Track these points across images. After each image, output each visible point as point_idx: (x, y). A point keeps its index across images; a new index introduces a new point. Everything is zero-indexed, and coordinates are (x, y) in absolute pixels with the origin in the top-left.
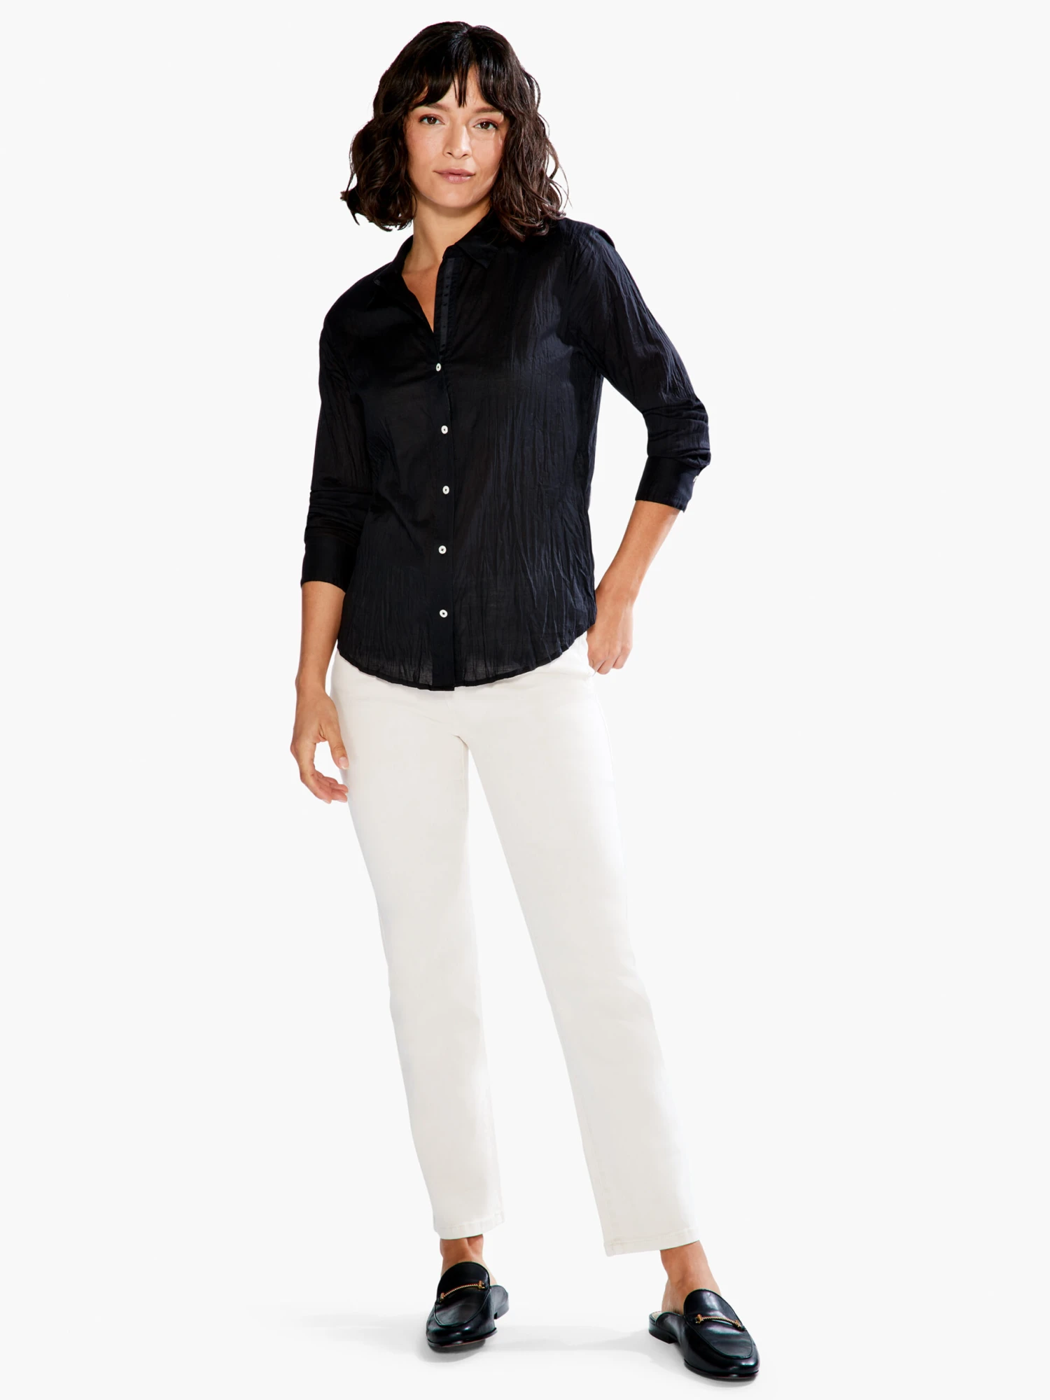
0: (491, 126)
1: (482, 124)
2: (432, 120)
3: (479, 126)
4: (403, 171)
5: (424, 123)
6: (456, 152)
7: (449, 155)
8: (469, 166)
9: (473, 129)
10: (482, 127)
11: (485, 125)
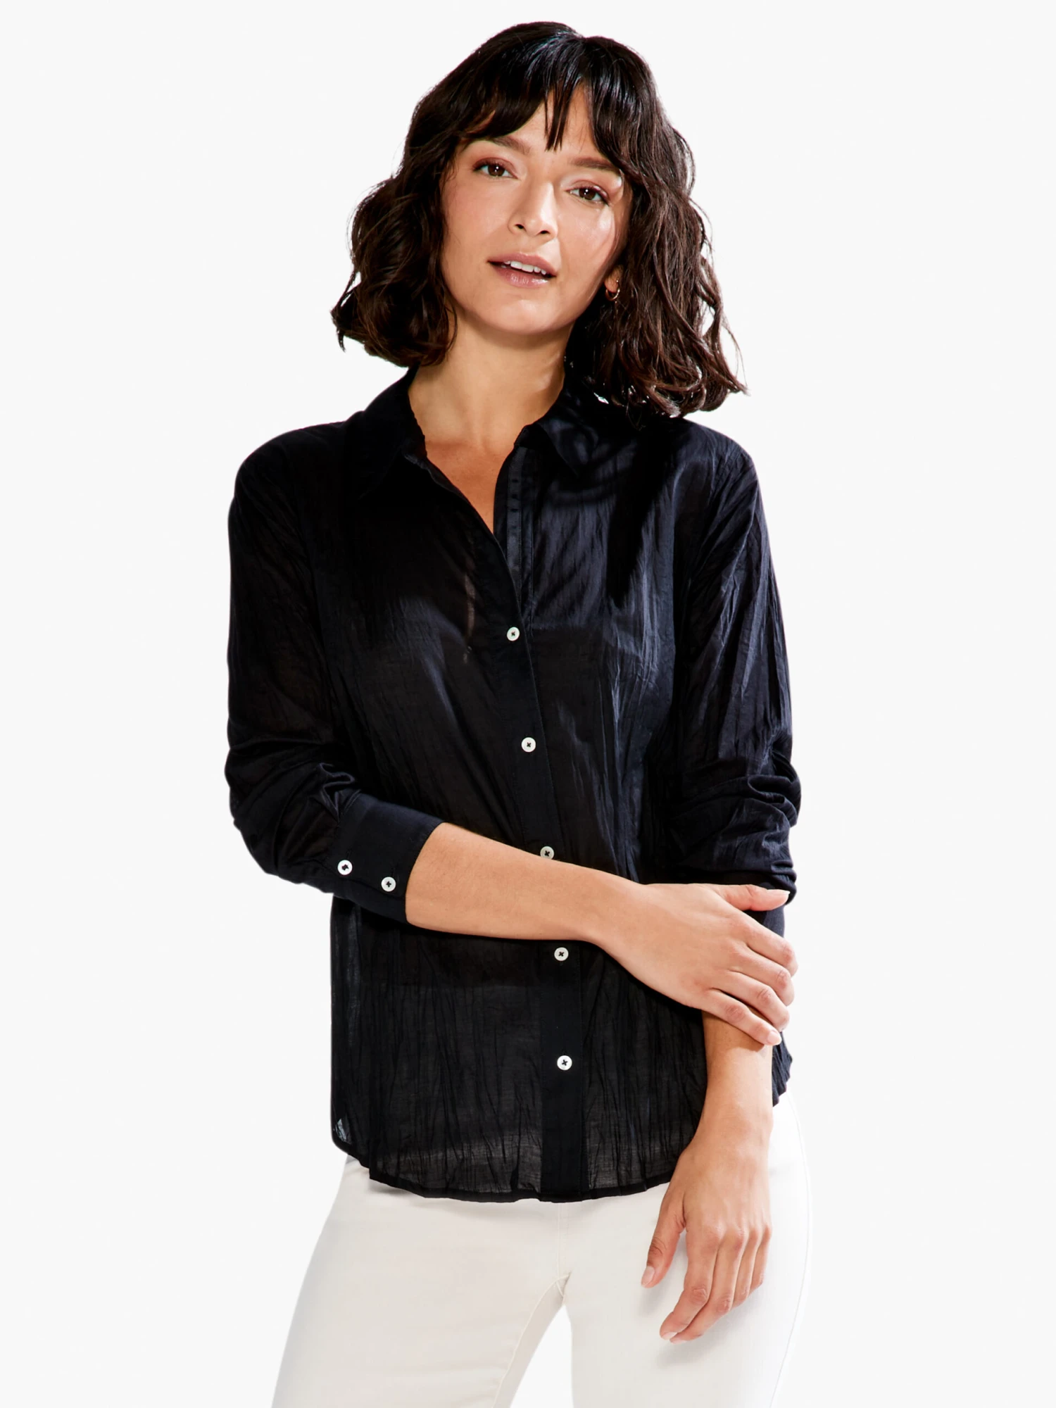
0: (597, 197)
1: (582, 190)
2: (496, 168)
3: (577, 192)
4: (432, 261)
5: (482, 173)
6: (531, 224)
7: (516, 230)
8: (549, 253)
9: (566, 195)
10: (581, 195)
11: (588, 193)
